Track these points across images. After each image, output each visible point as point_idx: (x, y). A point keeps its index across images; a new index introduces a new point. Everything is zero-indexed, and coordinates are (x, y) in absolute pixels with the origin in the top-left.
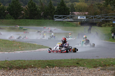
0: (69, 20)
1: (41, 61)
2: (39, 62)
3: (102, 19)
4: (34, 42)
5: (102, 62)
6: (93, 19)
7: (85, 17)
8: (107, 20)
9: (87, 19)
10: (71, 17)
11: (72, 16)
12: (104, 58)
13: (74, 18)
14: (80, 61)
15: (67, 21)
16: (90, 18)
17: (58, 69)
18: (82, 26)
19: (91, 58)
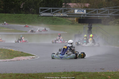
0: (62, 14)
1: (21, 75)
2: (17, 77)
3: (110, 14)
4: (10, 47)
5: (109, 77)
6: (96, 13)
7: (85, 11)
8: (116, 15)
9: (87, 14)
10: (65, 11)
11: (66, 8)
12: (111, 71)
13: (69, 11)
14: (77, 75)
15: (59, 17)
16: (92, 13)
18: (80, 24)
19: (94, 71)
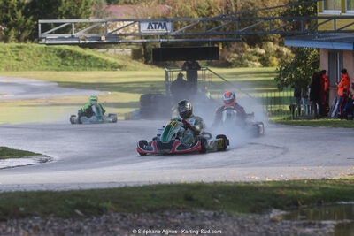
7: (169, 25)
17: (122, 220)
